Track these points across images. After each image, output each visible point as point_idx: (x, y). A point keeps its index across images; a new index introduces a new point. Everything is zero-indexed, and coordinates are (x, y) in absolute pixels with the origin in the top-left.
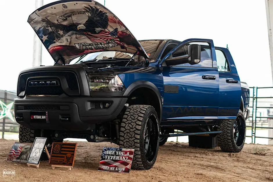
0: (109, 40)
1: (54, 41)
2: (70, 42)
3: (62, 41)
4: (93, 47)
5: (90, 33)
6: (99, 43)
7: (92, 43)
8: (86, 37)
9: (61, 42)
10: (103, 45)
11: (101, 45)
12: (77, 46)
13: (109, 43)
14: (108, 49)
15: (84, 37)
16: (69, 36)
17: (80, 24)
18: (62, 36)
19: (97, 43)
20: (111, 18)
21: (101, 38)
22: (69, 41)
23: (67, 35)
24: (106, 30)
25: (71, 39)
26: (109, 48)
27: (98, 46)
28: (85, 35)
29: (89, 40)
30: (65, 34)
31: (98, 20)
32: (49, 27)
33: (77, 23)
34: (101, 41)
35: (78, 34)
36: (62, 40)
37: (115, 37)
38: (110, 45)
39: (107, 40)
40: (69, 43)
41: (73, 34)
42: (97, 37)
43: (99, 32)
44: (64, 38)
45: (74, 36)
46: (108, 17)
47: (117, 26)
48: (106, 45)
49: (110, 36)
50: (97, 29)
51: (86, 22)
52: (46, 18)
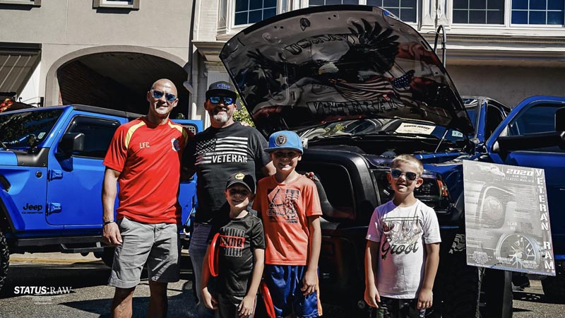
0: (384, 96)
1: (266, 97)
2: (299, 100)
3: (281, 97)
4: (346, 111)
5: (344, 82)
6: (362, 103)
7: (345, 101)
8: (333, 89)
9: (279, 100)
10: (369, 106)
11: (365, 107)
12: (312, 108)
13: (384, 101)
14: (379, 114)
15: (328, 89)
16: (298, 86)
17: (326, 62)
18: (284, 87)
19: (357, 102)
20: (405, 48)
21: (367, 92)
22: (296, 96)
23: (294, 85)
24: (387, 75)
25: (301, 93)
26: (382, 112)
27: (359, 108)
28: (332, 85)
29: (340, 95)
30: (290, 82)
31: (373, 53)
32: (260, 69)
33: (320, 60)
34: (368, 97)
35: (316, 83)
36: (281, 95)
37: (403, 89)
38: (387, 106)
39: (381, 96)
40: (295, 101)
41: (306, 83)
42: (358, 90)
43: (365, 80)
44: (287, 92)
45: (309, 87)
46: (399, 46)
47: (414, 66)
48: (376, 107)
49: (390, 86)
50: (363, 73)
51: (341, 58)
52: (258, 50)
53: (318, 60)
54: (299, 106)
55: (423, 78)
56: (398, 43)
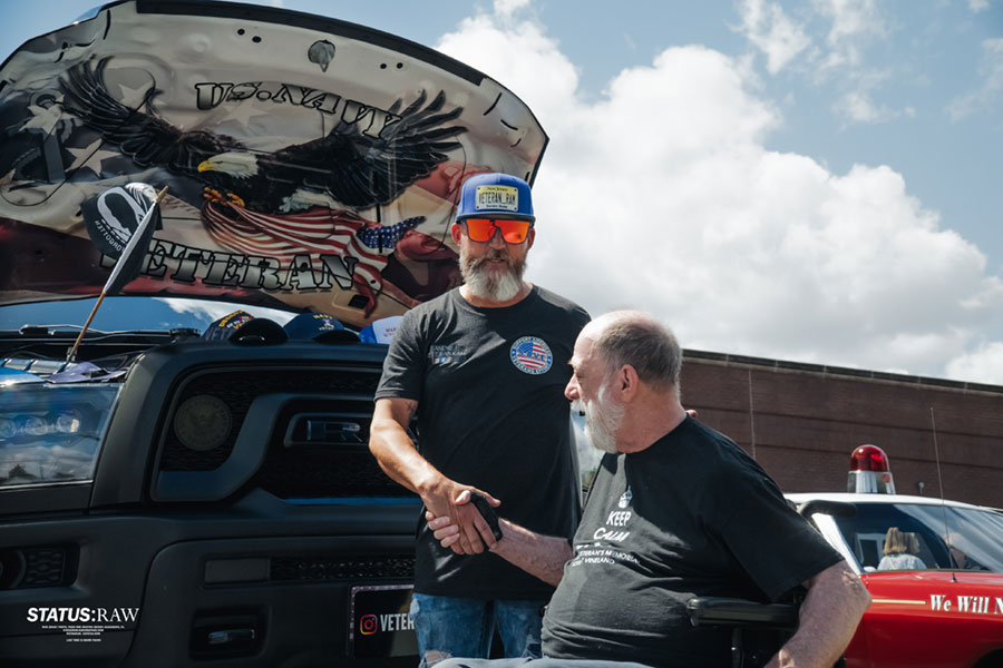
0: (313, 256)
4: (203, 273)
5: (237, 204)
6: (254, 261)
7: (214, 248)
8: (195, 212)
9: (23, 203)
10: (268, 274)
11: (257, 271)
13: (304, 268)
14: (278, 295)
15: (184, 211)
17: (241, 148)
18: (78, 175)
19: (246, 257)
20: (449, 172)
21: (278, 240)
24: (370, 215)
27: (240, 272)
29: (204, 231)
30: (113, 168)
31: (383, 163)
33: (229, 139)
34: (275, 250)
38: (305, 279)
39: (306, 255)
42: (258, 230)
43: (292, 211)
46: (441, 166)
47: (433, 210)
48: (283, 276)
49: (345, 239)
50: (305, 197)
51: (287, 149)
52: (104, 62)
53: (223, 137)
54: (76, 234)
55: (428, 239)
56: (446, 158)
